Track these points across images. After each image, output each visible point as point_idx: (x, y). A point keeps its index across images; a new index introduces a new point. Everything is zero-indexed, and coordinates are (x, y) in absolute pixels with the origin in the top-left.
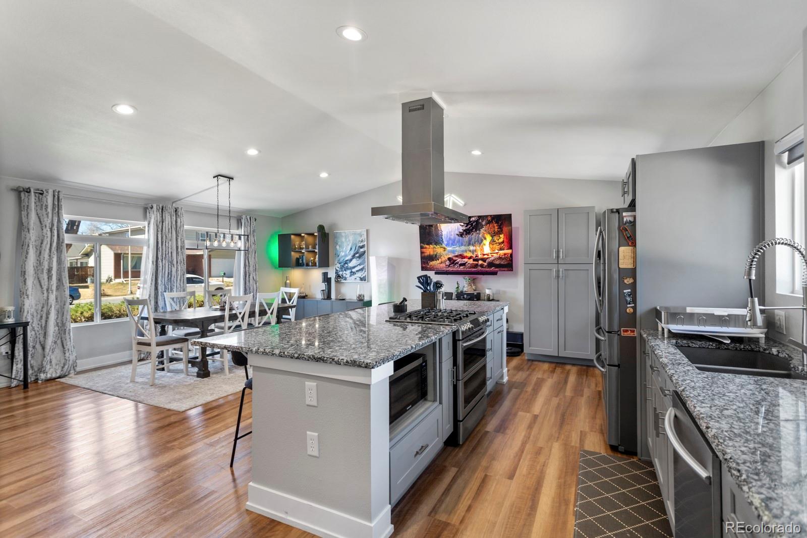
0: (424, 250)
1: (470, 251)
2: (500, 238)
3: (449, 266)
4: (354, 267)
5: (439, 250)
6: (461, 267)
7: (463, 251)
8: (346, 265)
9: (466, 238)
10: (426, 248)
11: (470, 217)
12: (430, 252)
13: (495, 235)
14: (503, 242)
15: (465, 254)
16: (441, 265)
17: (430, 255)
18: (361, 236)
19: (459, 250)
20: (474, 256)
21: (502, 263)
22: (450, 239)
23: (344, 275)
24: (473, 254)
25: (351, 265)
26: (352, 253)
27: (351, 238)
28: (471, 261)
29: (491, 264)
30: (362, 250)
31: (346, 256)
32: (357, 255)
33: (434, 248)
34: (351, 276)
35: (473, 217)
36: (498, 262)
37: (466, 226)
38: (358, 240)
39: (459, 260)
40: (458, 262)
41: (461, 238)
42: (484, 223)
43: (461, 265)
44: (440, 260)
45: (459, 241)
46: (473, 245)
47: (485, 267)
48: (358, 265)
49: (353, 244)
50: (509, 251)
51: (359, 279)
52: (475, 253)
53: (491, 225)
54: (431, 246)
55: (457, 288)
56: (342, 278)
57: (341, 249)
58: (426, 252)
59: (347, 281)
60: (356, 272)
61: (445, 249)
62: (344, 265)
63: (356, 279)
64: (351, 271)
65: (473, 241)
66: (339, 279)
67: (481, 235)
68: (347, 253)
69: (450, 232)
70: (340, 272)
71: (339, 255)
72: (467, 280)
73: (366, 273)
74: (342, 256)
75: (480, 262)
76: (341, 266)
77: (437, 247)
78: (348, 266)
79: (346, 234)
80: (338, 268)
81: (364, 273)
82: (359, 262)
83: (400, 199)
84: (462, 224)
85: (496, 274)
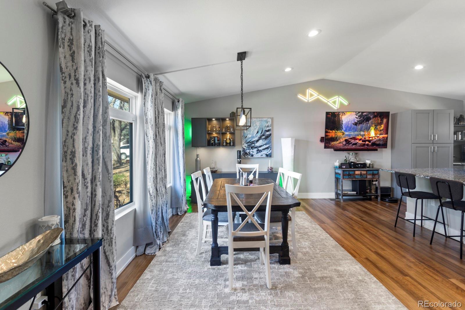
0: (328, 134)
1: (361, 135)
2: (381, 127)
3: (345, 145)
4: (260, 146)
6: (353, 146)
7: (356, 135)
8: (253, 145)
9: (359, 127)
10: (330, 132)
11: (363, 113)
12: (332, 135)
13: (378, 125)
14: (383, 130)
15: (357, 137)
16: (340, 144)
17: (332, 137)
18: (267, 123)
19: (352, 134)
20: (363, 138)
21: (381, 143)
22: (348, 126)
23: (251, 153)
24: (363, 137)
25: (257, 144)
26: (259, 135)
27: (258, 124)
28: (361, 142)
29: (374, 144)
30: (268, 133)
31: (253, 137)
32: (264, 137)
33: (336, 132)
34: (257, 153)
35: (365, 112)
36: (378, 143)
37: (360, 119)
38: (264, 125)
39: (353, 141)
40: (352, 142)
41: (355, 126)
42: (372, 117)
43: (354, 144)
44: (339, 141)
45: (354, 128)
46: (363, 131)
47: (370, 146)
48: (264, 145)
49: (260, 128)
50: (386, 136)
51: (265, 155)
52: (364, 137)
53: (376, 118)
54: (334, 131)
55: (345, 160)
56: (249, 155)
57: (248, 131)
58: (329, 135)
59: (253, 157)
60: (262, 150)
61: (343, 134)
62: (251, 145)
63: (262, 155)
64: (257, 149)
65: (363, 128)
66: (246, 156)
67: (369, 125)
68: (254, 135)
69: (348, 122)
70: (247, 150)
71: (246, 136)
72: (354, 154)
73: (271, 150)
74: (250, 138)
75: (367, 143)
76: (249, 145)
77: (338, 132)
78: (255, 145)
79: (253, 121)
80: (246, 147)
81: (269, 151)
82: (265, 142)
83: (300, 96)
84: (357, 117)
85: (377, 150)
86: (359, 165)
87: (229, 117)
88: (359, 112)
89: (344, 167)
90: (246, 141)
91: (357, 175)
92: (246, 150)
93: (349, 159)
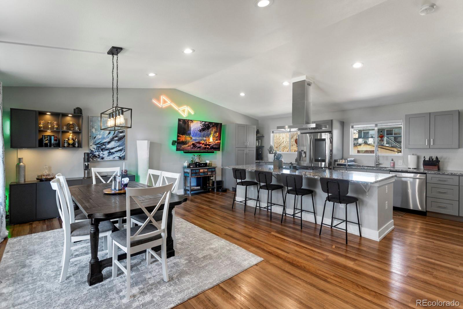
0: (179, 138)
1: (203, 140)
2: (217, 134)
3: (192, 148)
4: (113, 148)
5: (188, 138)
6: (198, 149)
7: (200, 140)
8: (104, 146)
9: (203, 133)
10: (181, 137)
11: (205, 122)
12: (183, 139)
13: (215, 133)
14: (218, 137)
15: (201, 142)
16: (188, 147)
17: (183, 141)
19: (198, 139)
20: (205, 143)
21: (216, 147)
22: (195, 133)
23: (101, 155)
24: (205, 142)
25: (109, 146)
26: (111, 136)
28: (203, 146)
29: (212, 147)
30: (121, 135)
31: (104, 138)
32: (117, 138)
33: (186, 137)
34: (109, 155)
35: (207, 122)
36: (214, 147)
37: (203, 127)
39: (198, 145)
41: (200, 133)
42: (211, 126)
43: (199, 148)
44: (188, 144)
45: (199, 134)
46: (205, 137)
47: (209, 149)
48: (116, 147)
50: (219, 141)
51: (118, 158)
52: (206, 142)
53: (214, 127)
54: (184, 136)
55: (192, 161)
56: (99, 158)
57: (97, 132)
58: (180, 140)
59: (104, 160)
60: (114, 152)
61: (191, 138)
62: (101, 146)
63: (114, 158)
64: (109, 151)
65: (205, 135)
66: (94, 159)
67: (209, 132)
68: (105, 136)
69: (195, 129)
70: (96, 152)
71: (95, 137)
72: (198, 156)
73: (124, 153)
74: (100, 139)
75: (208, 146)
76: (98, 147)
77: (187, 137)
78: (106, 147)
79: (104, 120)
80: (94, 148)
81: (123, 153)
82: (118, 144)
83: (154, 101)
84: (201, 125)
85: (213, 152)
86: (203, 165)
87: (73, 113)
88: (203, 122)
89: (192, 167)
90: (95, 142)
91: (201, 172)
92: (94, 152)
93: (195, 159)
